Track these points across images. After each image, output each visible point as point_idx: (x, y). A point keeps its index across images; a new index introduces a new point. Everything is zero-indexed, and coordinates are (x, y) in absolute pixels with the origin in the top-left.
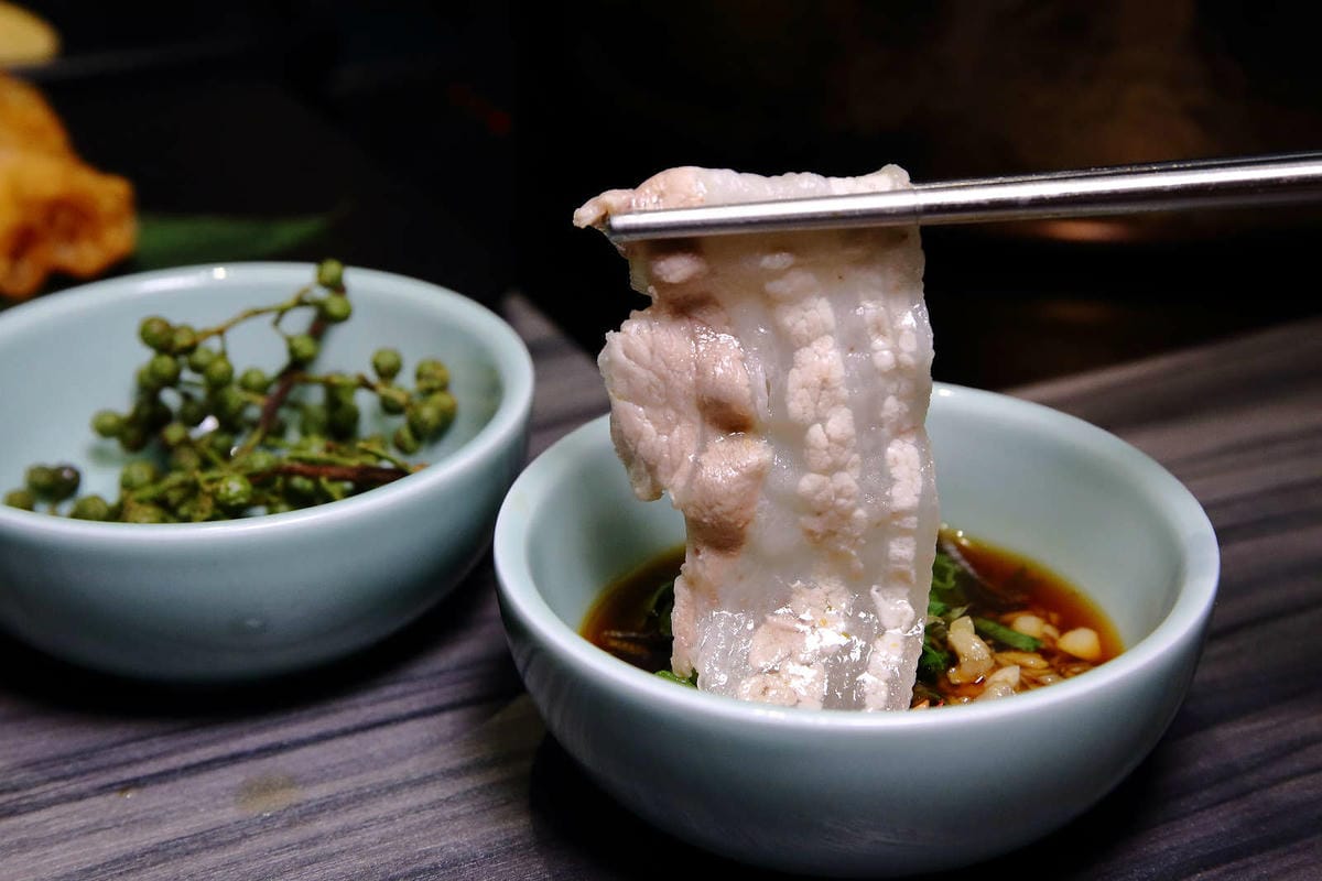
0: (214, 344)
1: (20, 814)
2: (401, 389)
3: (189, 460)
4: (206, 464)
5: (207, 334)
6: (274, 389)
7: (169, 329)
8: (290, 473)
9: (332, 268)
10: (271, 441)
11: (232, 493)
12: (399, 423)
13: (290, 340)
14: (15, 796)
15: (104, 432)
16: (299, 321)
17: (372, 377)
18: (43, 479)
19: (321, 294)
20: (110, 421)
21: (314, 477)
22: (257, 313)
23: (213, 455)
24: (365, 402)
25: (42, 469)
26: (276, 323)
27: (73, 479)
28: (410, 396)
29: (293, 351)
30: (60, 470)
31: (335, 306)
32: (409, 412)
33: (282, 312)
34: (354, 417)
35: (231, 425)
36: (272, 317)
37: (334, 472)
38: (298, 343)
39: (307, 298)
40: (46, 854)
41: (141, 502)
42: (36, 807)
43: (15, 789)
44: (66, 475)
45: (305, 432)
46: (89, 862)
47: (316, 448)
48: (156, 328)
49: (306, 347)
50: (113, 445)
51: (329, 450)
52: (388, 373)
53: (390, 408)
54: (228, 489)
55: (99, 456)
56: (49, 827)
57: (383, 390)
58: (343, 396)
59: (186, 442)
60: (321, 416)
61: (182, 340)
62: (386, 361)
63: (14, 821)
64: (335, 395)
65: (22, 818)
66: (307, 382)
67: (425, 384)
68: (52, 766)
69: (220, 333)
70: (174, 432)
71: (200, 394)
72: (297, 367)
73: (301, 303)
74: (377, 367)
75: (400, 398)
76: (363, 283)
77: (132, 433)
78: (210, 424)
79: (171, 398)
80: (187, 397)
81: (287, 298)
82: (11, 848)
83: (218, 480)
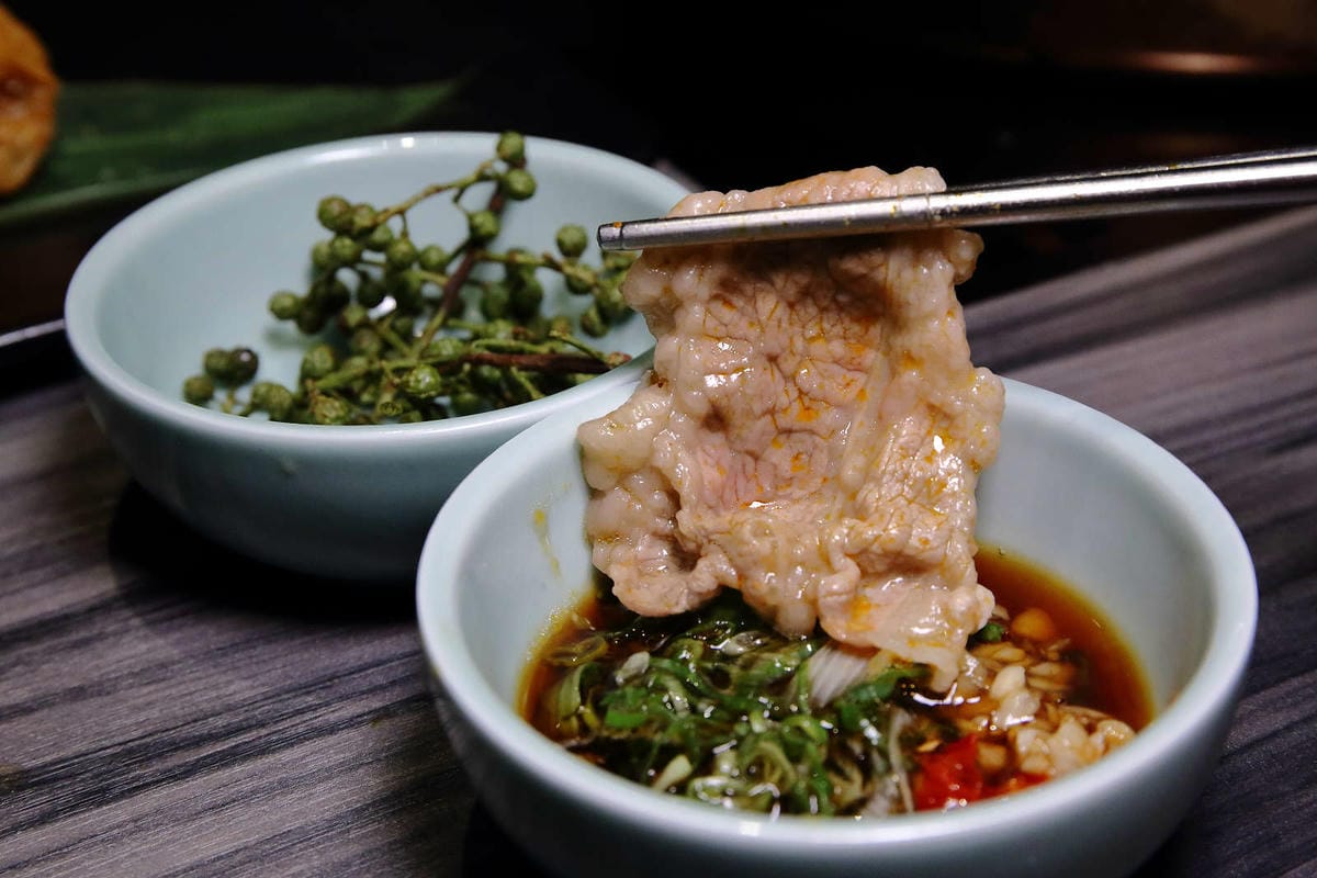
0: (395, 224)
1: (274, 751)
2: (586, 268)
3: (370, 343)
4: (386, 348)
5: (387, 213)
6: (453, 268)
7: (349, 209)
8: (478, 362)
9: (513, 140)
10: (452, 322)
11: (422, 386)
12: (584, 303)
13: (471, 218)
14: (264, 732)
15: (281, 314)
16: (480, 195)
17: (558, 256)
18: (221, 364)
19: (501, 167)
20: (287, 302)
21: (504, 368)
22: (439, 190)
23: (393, 338)
24: (547, 280)
25: (221, 353)
26: (457, 199)
27: (250, 362)
28: (596, 276)
29: (473, 229)
30: (238, 352)
31: (518, 181)
32: (597, 291)
33: (462, 189)
34: (537, 297)
35: (410, 306)
36: (453, 193)
37: (524, 360)
38: (479, 220)
39: (489, 172)
40: (311, 794)
41: (325, 393)
42: (290, 743)
43: (262, 725)
44: (245, 357)
45: (488, 316)
46: (358, 801)
47: (502, 334)
48: (335, 209)
49: (486, 222)
50: (290, 327)
51: (516, 336)
52: (573, 251)
53: (574, 287)
54: (418, 381)
55: (275, 339)
56: (306, 765)
57: (568, 270)
58: (525, 275)
59: (366, 324)
60: (503, 295)
61: (362, 221)
62: (571, 238)
63: (270, 759)
64: (516, 272)
65: (277, 756)
66: (488, 260)
67: (611, 263)
68: (295, 697)
69: (401, 212)
70: (354, 315)
71: (377, 274)
72: (477, 243)
73: (482, 177)
74: (560, 244)
75: (587, 277)
76: (542, 152)
77: (309, 314)
78: (389, 304)
79: (347, 277)
80: (364, 277)
81: (469, 173)
82: (273, 789)
83: (409, 370)
